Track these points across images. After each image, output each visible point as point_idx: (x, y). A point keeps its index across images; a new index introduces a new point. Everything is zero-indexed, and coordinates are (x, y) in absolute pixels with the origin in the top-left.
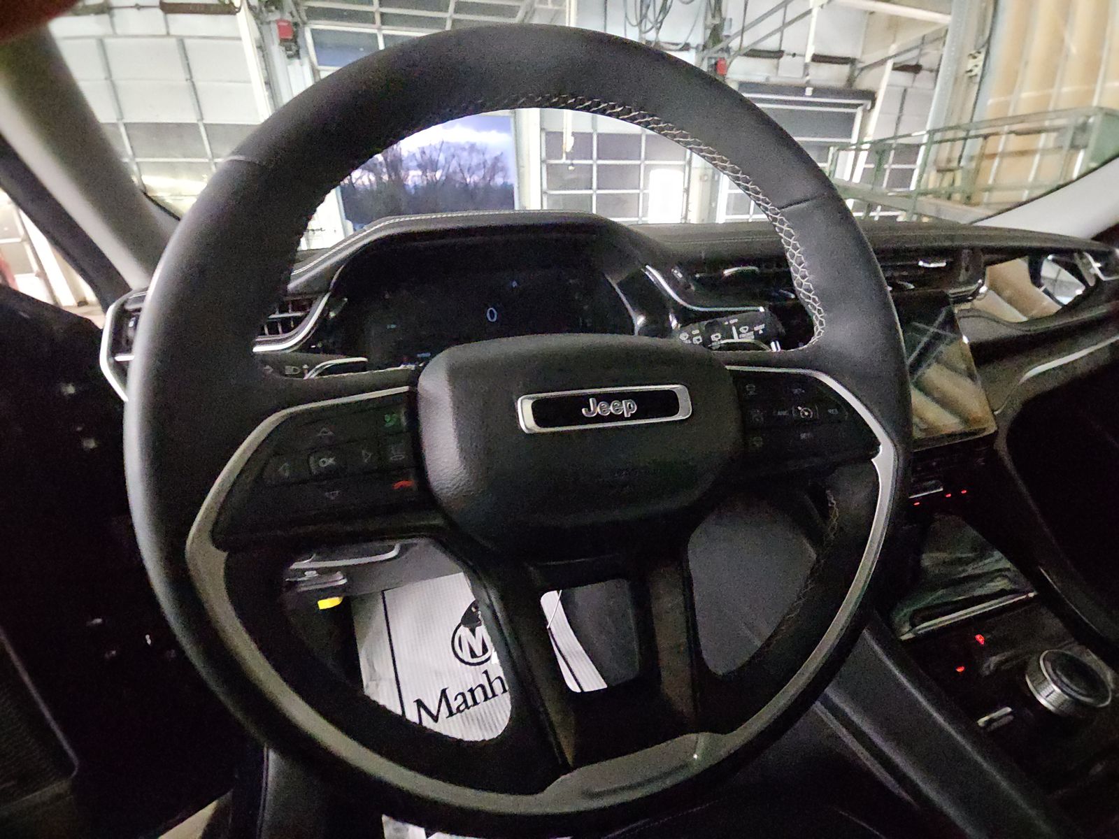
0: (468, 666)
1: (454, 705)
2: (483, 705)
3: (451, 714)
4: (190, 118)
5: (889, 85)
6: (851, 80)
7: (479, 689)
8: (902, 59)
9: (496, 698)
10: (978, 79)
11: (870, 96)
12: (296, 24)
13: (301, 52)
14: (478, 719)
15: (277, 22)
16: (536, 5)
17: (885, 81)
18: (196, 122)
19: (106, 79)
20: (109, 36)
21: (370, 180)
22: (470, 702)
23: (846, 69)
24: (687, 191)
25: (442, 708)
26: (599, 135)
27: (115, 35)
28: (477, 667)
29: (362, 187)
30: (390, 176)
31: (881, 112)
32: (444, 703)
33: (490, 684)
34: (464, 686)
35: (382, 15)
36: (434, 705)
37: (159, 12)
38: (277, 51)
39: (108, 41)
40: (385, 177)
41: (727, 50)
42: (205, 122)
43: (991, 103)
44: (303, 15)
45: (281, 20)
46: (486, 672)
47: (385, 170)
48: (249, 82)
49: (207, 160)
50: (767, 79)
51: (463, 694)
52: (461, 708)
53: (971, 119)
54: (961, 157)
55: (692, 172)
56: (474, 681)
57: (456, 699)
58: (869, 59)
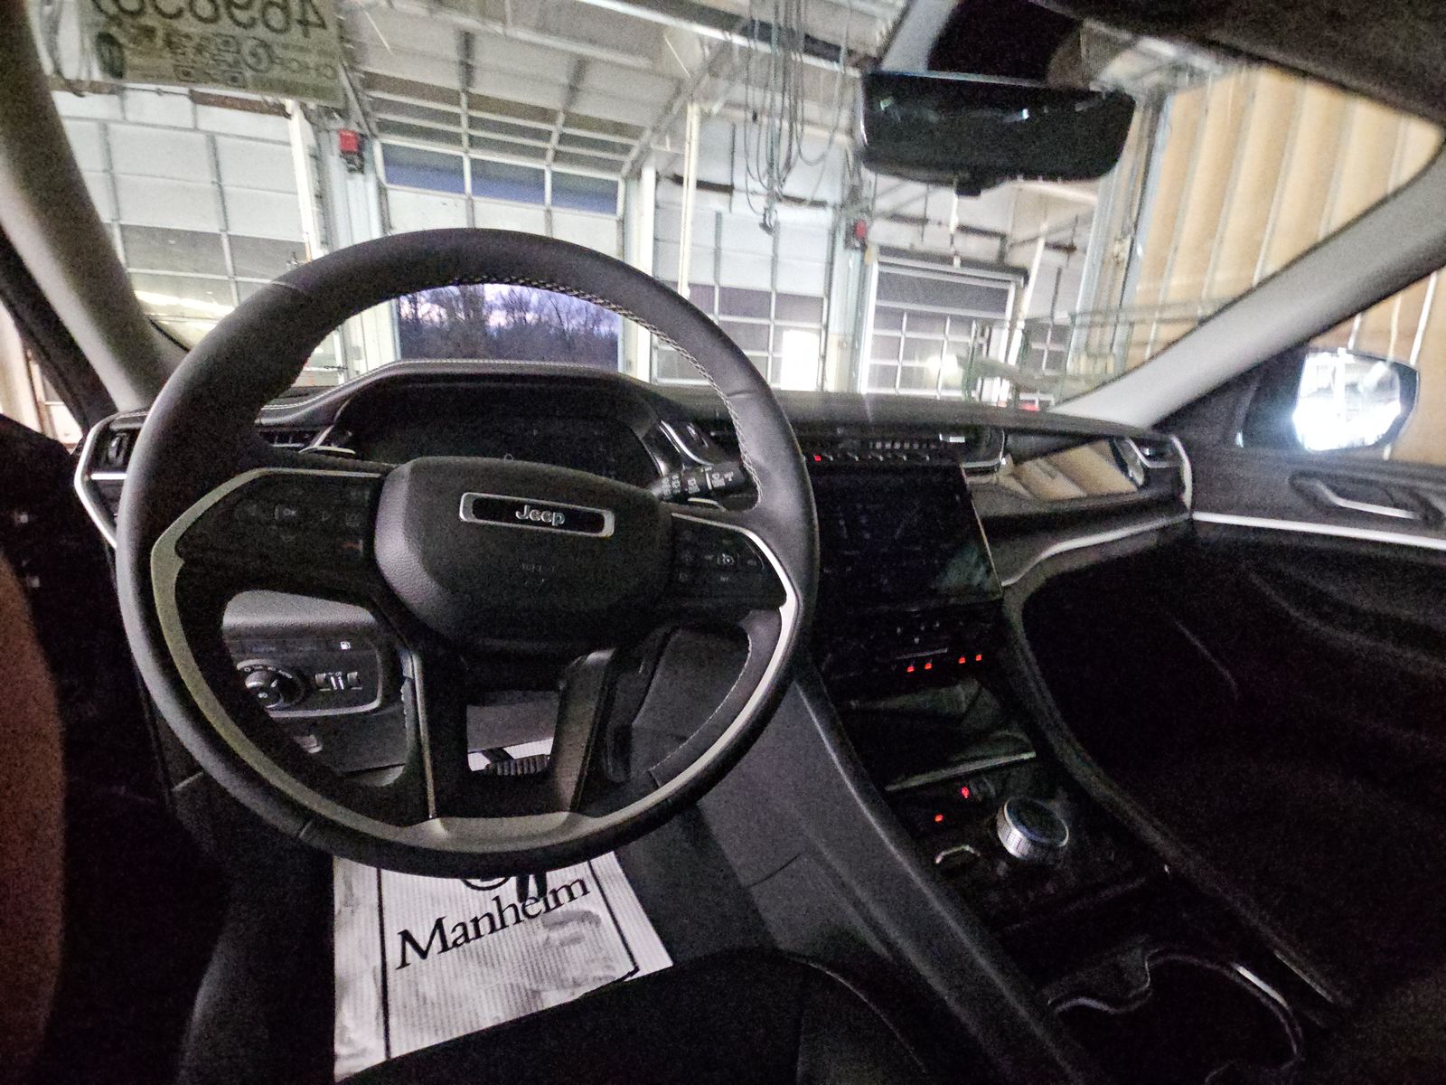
0: (475, 891)
1: (450, 938)
2: (488, 938)
3: (445, 948)
4: (212, 226)
5: (1042, 264)
6: (1002, 255)
7: (486, 919)
8: (1054, 238)
9: (505, 929)
10: (1125, 265)
11: (1024, 273)
12: (362, 135)
13: (367, 167)
14: (478, 955)
15: (338, 131)
16: (652, 146)
17: (1037, 259)
18: (217, 231)
19: (104, 171)
20: (116, 122)
21: (440, 316)
22: (471, 934)
23: (996, 243)
24: (824, 358)
25: (434, 942)
26: (723, 289)
27: (125, 121)
28: (487, 892)
29: (430, 324)
30: (467, 315)
31: (1035, 290)
32: (437, 935)
33: (501, 912)
34: (467, 913)
35: (471, 138)
36: (424, 937)
37: (188, 103)
38: (335, 164)
39: (113, 126)
40: (461, 316)
41: (868, 212)
42: (231, 233)
43: (1139, 288)
44: (373, 126)
45: (346, 130)
46: (497, 899)
47: (461, 306)
48: (296, 193)
49: (226, 278)
50: (912, 245)
51: (464, 925)
52: (459, 942)
53: (1121, 304)
54: (1112, 345)
55: (829, 336)
56: (481, 908)
57: (454, 930)
58: (1020, 235)
